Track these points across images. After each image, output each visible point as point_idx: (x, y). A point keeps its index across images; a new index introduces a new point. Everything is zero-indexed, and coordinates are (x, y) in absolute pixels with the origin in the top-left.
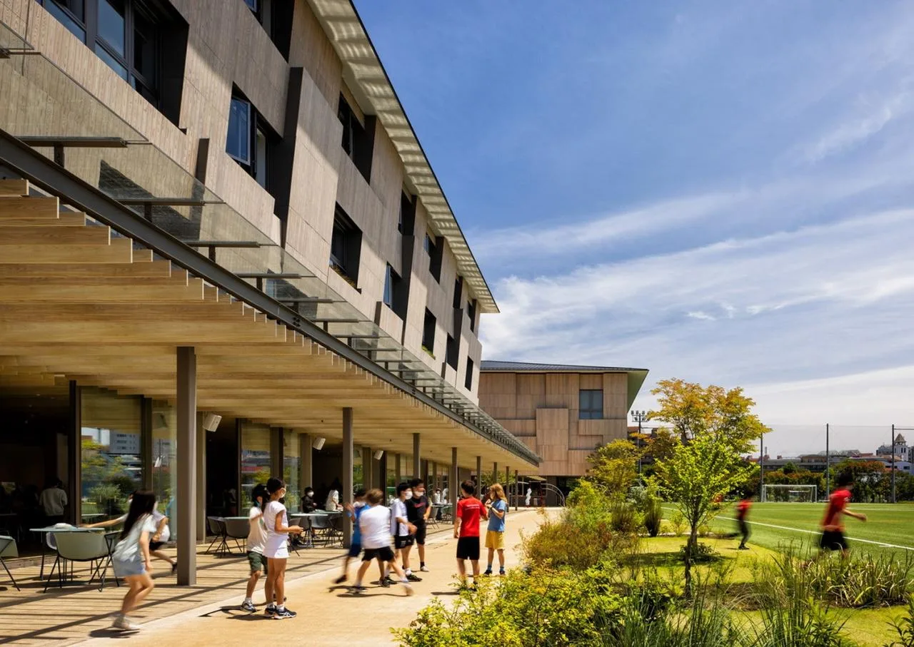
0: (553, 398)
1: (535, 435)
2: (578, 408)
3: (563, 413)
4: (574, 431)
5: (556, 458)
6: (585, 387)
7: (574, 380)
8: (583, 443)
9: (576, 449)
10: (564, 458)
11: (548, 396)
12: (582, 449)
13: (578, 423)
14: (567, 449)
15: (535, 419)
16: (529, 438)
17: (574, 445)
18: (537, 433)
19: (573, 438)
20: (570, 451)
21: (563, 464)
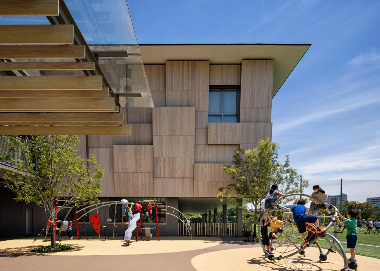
0: (174, 95)
1: (151, 144)
2: (207, 109)
3: (188, 113)
4: (201, 139)
5: (178, 174)
6: (217, 82)
7: (203, 72)
8: (213, 154)
9: (204, 162)
10: (188, 174)
11: (169, 93)
12: (212, 163)
13: (207, 128)
14: (193, 161)
15: (151, 122)
16: (143, 146)
17: (201, 157)
18: (154, 141)
19: (201, 148)
20: (197, 164)
21: (188, 182)
